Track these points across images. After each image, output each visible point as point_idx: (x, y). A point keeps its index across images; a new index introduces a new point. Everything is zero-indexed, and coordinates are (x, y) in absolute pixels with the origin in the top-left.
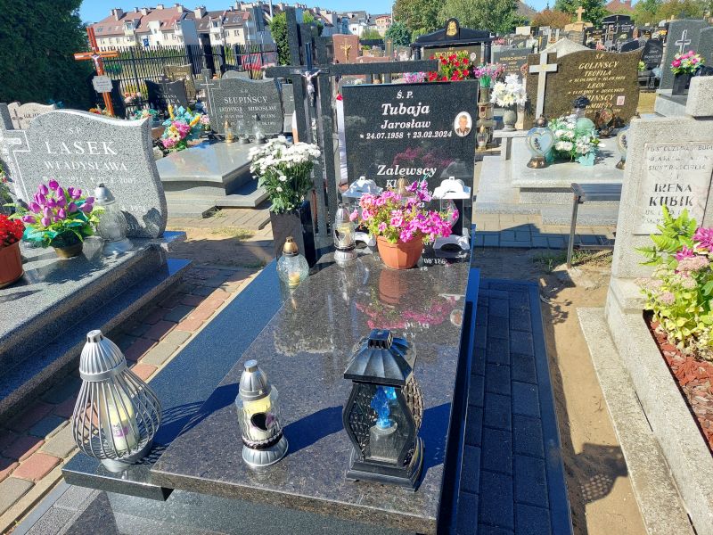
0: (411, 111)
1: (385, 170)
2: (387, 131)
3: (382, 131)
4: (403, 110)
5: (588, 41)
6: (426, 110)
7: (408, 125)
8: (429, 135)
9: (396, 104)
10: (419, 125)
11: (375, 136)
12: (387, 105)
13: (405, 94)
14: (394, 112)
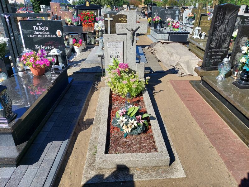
0: (42, 29)
1: (38, 47)
2: (36, 35)
3: (34, 35)
4: (40, 28)
5: (143, 11)
6: (47, 29)
7: (43, 33)
8: (49, 36)
9: (37, 26)
10: (46, 33)
11: (33, 36)
12: (35, 27)
13: (40, 24)
14: (37, 29)
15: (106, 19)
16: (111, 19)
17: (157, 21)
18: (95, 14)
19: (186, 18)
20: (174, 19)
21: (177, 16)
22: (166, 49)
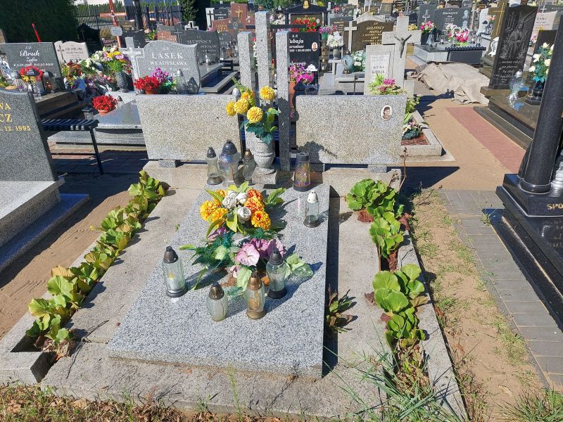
0: (297, 42)
5: (394, 11)
6: (302, 41)
7: (296, 47)
8: (303, 50)
9: (292, 39)
10: (300, 47)
14: (291, 42)
15: (346, 29)
16: (355, 28)
17: (428, 31)
18: (318, 21)
19: (485, 22)
20: (460, 25)
21: (465, 19)
22: (443, 71)
